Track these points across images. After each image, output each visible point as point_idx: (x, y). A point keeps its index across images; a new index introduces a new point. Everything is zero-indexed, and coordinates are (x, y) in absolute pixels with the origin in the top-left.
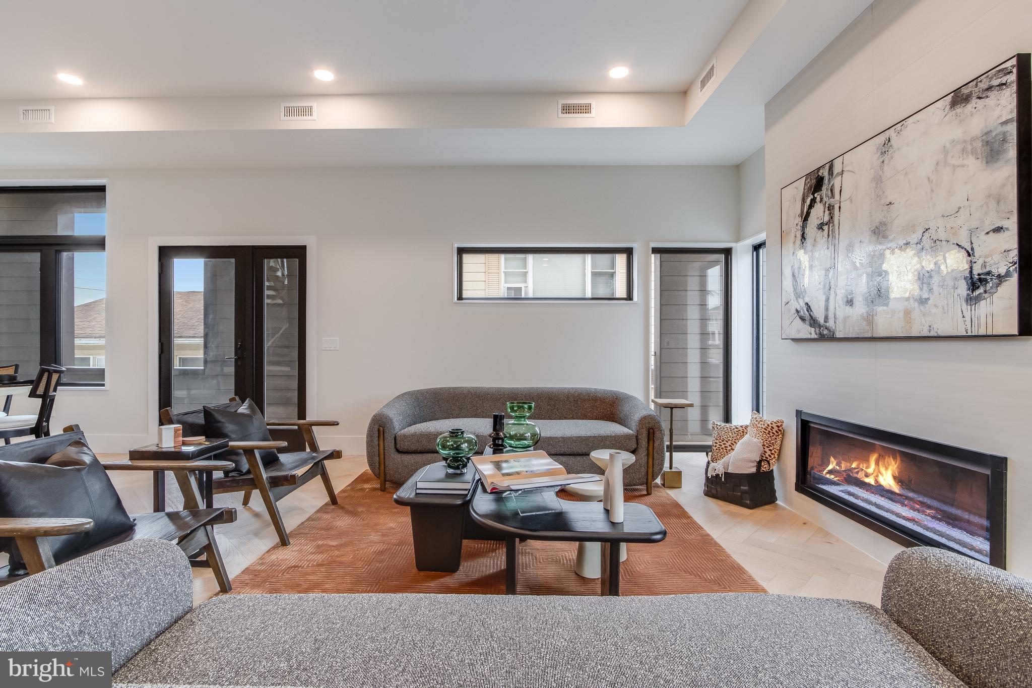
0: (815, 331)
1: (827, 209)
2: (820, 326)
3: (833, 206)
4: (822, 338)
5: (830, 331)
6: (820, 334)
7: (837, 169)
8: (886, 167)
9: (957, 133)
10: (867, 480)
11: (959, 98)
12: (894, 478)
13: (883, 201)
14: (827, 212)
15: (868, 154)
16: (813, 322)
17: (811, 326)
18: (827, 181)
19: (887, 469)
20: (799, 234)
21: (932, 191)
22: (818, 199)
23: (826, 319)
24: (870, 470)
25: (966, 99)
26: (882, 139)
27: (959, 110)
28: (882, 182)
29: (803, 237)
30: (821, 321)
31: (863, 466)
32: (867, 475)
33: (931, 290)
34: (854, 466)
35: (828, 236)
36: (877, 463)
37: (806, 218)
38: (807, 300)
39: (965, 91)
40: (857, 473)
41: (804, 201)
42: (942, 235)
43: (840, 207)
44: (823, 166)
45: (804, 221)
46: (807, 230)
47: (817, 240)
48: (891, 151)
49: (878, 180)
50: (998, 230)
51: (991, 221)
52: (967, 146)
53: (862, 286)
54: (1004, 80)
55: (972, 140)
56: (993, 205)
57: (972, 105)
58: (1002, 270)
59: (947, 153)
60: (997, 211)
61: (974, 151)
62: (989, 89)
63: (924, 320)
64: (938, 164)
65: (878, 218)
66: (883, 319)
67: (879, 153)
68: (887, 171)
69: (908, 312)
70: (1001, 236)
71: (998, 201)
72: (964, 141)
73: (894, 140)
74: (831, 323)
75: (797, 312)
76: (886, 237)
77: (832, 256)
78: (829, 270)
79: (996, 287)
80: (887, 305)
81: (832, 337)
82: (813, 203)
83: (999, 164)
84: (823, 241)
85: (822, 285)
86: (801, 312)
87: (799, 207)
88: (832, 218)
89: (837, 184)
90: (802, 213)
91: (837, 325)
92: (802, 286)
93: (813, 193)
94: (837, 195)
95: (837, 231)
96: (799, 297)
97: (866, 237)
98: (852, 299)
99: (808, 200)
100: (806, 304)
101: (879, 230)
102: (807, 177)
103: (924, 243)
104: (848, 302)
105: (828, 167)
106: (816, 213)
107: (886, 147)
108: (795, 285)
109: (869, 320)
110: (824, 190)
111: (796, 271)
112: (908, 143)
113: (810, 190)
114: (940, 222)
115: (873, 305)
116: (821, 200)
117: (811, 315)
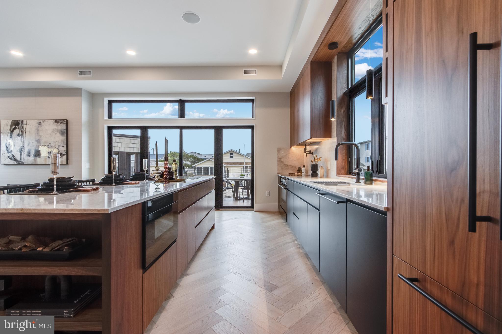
0: (16, 162)
1: (21, 131)
2: (18, 161)
3: (23, 131)
4: (19, 164)
5: (22, 162)
7: (24, 122)
8: (40, 128)
9: (56, 128)
11: (56, 121)
13: (39, 135)
15: (35, 123)
16: (15, 160)
18: (21, 124)
20: (9, 135)
21: (51, 136)
22: (17, 128)
23: (21, 159)
25: (58, 122)
26: (39, 121)
27: (57, 124)
28: (39, 130)
29: (11, 137)
35: (21, 138)
37: (13, 131)
38: (12, 153)
39: (58, 121)
41: (11, 126)
42: (53, 145)
43: (25, 132)
45: (11, 132)
46: (13, 135)
47: (17, 138)
48: (41, 125)
50: (63, 147)
51: (62, 145)
52: (58, 131)
53: (33, 152)
54: (64, 122)
55: (59, 130)
56: (62, 143)
57: (59, 124)
58: (64, 154)
59: (54, 130)
60: (63, 144)
61: (59, 132)
62: (62, 123)
63: (49, 161)
64: (52, 132)
65: (38, 138)
66: (39, 161)
67: (38, 124)
68: (40, 129)
69: (45, 159)
70: (64, 148)
71: (63, 142)
72: (57, 130)
73: (42, 123)
74: (23, 160)
75: (9, 157)
76: (40, 143)
77: (23, 144)
78: (22, 147)
79: (63, 156)
80: (40, 157)
81: (23, 164)
82: (15, 128)
83: (64, 136)
84: (19, 139)
85: (19, 151)
86: (11, 157)
87: (9, 128)
88: (22, 134)
89: (25, 126)
90: (10, 130)
91: (25, 161)
92: (10, 150)
93: (15, 126)
94: (25, 129)
95: (25, 138)
96: (9, 153)
97: (34, 141)
98: (30, 155)
99: (13, 127)
100: (12, 155)
101: (38, 141)
102: (12, 120)
103: (49, 146)
104: (28, 156)
105: (21, 121)
106: (17, 131)
107: (40, 123)
108: (7, 149)
109: (35, 160)
110: (20, 126)
111: (8, 145)
112: (46, 125)
113: (14, 124)
114: (53, 143)
115: (36, 157)
116: (19, 129)
117: (14, 158)
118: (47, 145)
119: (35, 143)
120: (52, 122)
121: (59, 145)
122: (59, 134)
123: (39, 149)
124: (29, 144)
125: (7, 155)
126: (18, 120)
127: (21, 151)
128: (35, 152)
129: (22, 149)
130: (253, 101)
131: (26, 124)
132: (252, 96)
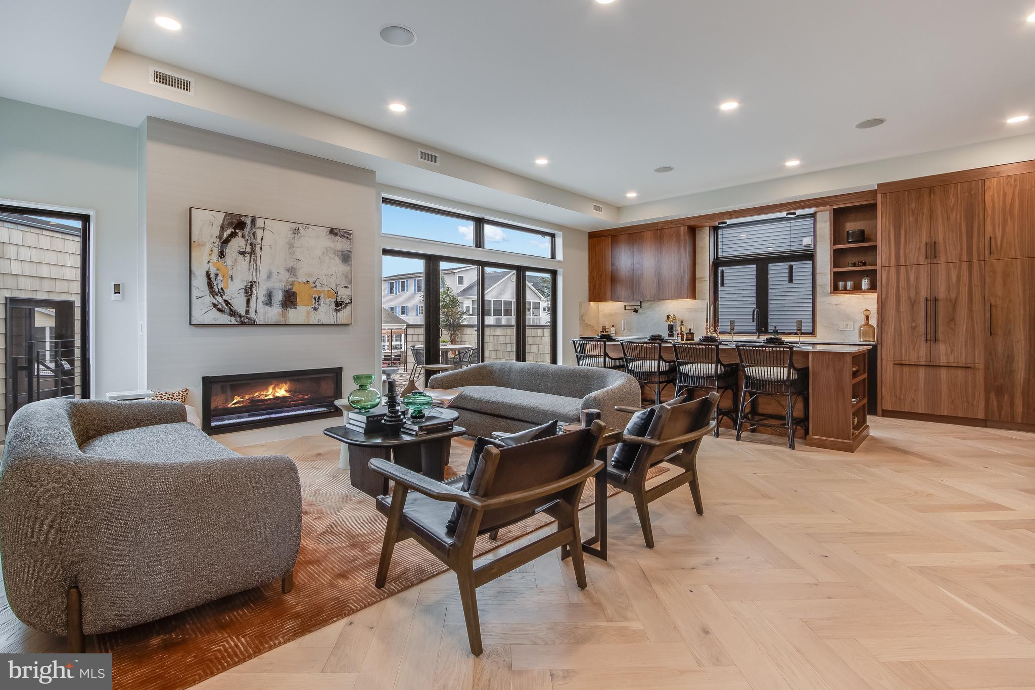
0: (236, 320)
1: (248, 244)
2: (240, 316)
3: (255, 245)
4: (243, 324)
5: (251, 320)
6: (241, 321)
7: (260, 223)
8: (296, 241)
9: (332, 245)
10: (267, 398)
11: (332, 232)
12: (286, 391)
13: (294, 257)
14: (248, 246)
15: (283, 228)
16: (233, 313)
17: (231, 315)
18: (249, 227)
20: (217, 251)
21: (321, 263)
22: (240, 234)
23: (247, 312)
24: (270, 393)
25: (336, 234)
26: (294, 226)
27: (333, 236)
28: (293, 247)
29: (222, 254)
30: (243, 313)
31: (264, 393)
32: (266, 396)
33: (319, 305)
34: (256, 395)
35: (250, 261)
36: (274, 388)
37: (226, 242)
38: (225, 297)
39: (335, 231)
40: (259, 397)
41: (223, 229)
42: (325, 283)
43: (261, 248)
44: (246, 217)
45: (222, 243)
46: (227, 251)
47: (238, 260)
48: (299, 235)
49: (291, 246)
50: (346, 287)
51: (344, 283)
52: (335, 252)
53: (278, 297)
54: (349, 236)
55: (338, 251)
56: (344, 278)
57: (338, 238)
58: (347, 302)
59: (327, 251)
60: (346, 280)
61: (338, 256)
62: (344, 236)
63: (316, 317)
64: (323, 253)
65: (290, 264)
66: (295, 315)
67: (292, 232)
68: (297, 243)
69: (308, 313)
70: (347, 289)
71: (346, 278)
72: (335, 250)
73: (301, 230)
74: (252, 315)
75: (215, 305)
76: (295, 275)
77: (254, 275)
78: (251, 282)
79: (345, 307)
80: (296, 308)
81: (253, 324)
82: (234, 235)
83: (346, 264)
84: (244, 262)
85: (243, 291)
86: (220, 306)
87: (217, 232)
88: (253, 252)
89: (259, 233)
90: (220, 237)
91: (258, 316)
92: (220, 288)
93: (235, 228)
94: (259, 240)
95: (258, 261)
96: (217, 295)
97: (282, 271)
98: (271, 303)
99: (229, 231)
100: (225, 301)
101: (291, 271)
102: (227, 214)
103: (317, 284)
104: (267, 304)
105: (250, 219)
106: (238, 243)
107: (296, 231)
108: (210, 285)
109: (284, 315)
110: (246, 231)
111: (212, 276)
112: (309, 237)
113: (231, 224)
114: (324, 277)
115: (287, 307)
116: (243, 236)
117: (230, 309)
118: (311, 281)
119: (285, 276)
120: (324, 232)
121: (338, 283)
122: (338, 261)
123: (294, 290)
124: (269, 276)
125: (209, 299)
126: (242, 216)
127: (249, 290)
128: (284, 296)
129: (251, 286)
130: (553, 236)
131: (264, 229)
132: (560, 230)
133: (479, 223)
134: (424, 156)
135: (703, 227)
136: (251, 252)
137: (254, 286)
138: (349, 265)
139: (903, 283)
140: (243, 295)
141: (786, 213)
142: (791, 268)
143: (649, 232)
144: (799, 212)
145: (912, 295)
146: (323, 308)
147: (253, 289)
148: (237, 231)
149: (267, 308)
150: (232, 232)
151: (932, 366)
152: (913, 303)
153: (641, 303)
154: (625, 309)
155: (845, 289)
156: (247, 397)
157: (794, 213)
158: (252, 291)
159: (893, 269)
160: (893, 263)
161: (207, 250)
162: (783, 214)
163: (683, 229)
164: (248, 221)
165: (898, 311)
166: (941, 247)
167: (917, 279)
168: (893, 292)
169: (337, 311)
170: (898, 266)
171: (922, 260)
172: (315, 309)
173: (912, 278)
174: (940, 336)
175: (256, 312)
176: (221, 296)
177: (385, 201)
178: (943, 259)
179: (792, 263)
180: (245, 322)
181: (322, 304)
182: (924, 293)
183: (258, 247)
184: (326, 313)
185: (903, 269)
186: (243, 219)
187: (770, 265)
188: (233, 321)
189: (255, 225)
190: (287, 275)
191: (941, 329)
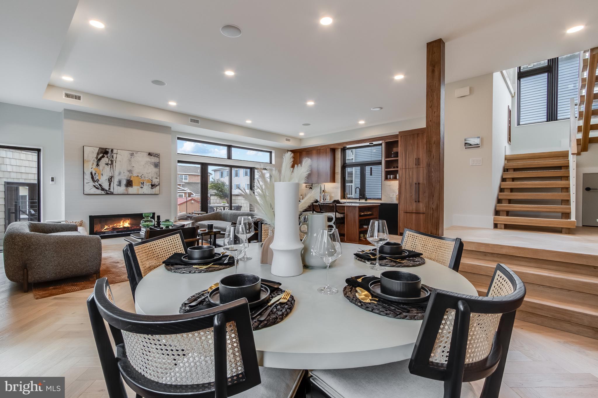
2: (106, 191)
3: (113, 161)
4: (107, 194)
5: (111, 192)
7: (115, 151)
8: (132, 158)
9: (150, 160)
10: (120, 227)
11: (150, 154)
12: (129, 224)
13: (131, 165)
14: (110, 161)
15: (126, 153)
16: (103, 189)
17: (102, 190)
18: (110, 153)
19: (126, 223)
20: (95, 164)
21: (144, 168)
22: (106, 156)
23: (109, 189)
24: (121, 224)
25: (151, 155)
26: (131, 152)
29: (98, 165)
30: (108, 189)
31: (119, 224)
33: (143, 186)
34: (114, 225)
35: (111, 167)
36: (123, 222)
37: (100, 159)
38: (99, 183)
41: (98, 154)
42: (146, 176)
43: (116, 162)
44: (109, 149)
45: (98, 160)
46: (100, 163)
47: (105, 167)
49: (130, 161)
50: (156, 178)
51: (155, 176)
52: (151, 163)
53: (124, 182)
54: (158, 156)
55: (152, 162)
56: (156, 174)
57: (152, 157)
58: (157, 184)
59: (147, 162)
61: (152, 164)
62: (155, 156)
63: (142, 191)
64: (145, 163)
65: (130, 168)
66: (131, 190)
67: (130, 155)
68: (132, 160)
69: (138, 189)
71: (157, 174)
73: (135, 154)
74: (112, 190)
75: (94, 186)
76: (132, 173)
77: (112, 173)
78: (111, 176)
79: (156, 187)
80: (132, 187)
81: (112, 194)
82: (103, 157)
83: (157, 168)
84: (108, 168)
85: (107, 180)
86: (97, 186)
87: (95, 156)
88: (112, 163)
89: (115, 156)
90: (97, 158)
91: (114, 191)
92: (97, 179)
93: (103, 154)
94: (115, 158)
95: (114, 167)
96: (95, 182)
97: (126, 171)
98: (120, 185)
99: (101, 155)
100: (99, 184)
101: (130, 171)
102: (100, 148)
103: (142, 177)
104: (118, 186)
105: (110, 150)
106: (105, 160)
107: (132, 155)
108: (92, 178)
109: (127, 190)
110: (109, 155)
111: (93, 174)
112: (138, 157)
113: (101, 152)
114: (146, 174)
115: (128, 187)
116: (107, 157)
117: (102, 188)
118: (140, 175)
120: (146, 154)
121: (153, 176)
122: (152, 167)
123: (131, 179)
124: (120, 174)
125: (92, 183)
126: (107, 149)
127: (110, 180)
128: (127, 182)
129: (111, 178)
130: (271, 152)
131: (117, 154)
132: (273, 150)
133: (229, 147)
134: (192, 121)
135: (338, 149)
136: (111, 163)
137: (112, 178)
138: (158, 168)
139: (407, 176)
140: (107, 182)
141: (369, 143)
142: (371, 168)
143: (315, 151)
144: (375, 143)
145: (411, 181)
146: (145, 187)
147: (112, 179)
148: (105, 155)
149: (119, 187)
150: (102, 156)
151: (418, 213)
152: (411, 185)
153: (312, 184)
154: (306, 187)
155: (390, 179)
156: (111, 226)
157: (372, 143)
158: (111, 180)
159: (404, 170)
160: (404, 167)
161: (91, 163)
162: (368, 144)
163: (328, 150)
164: (110, 151)
165: (405, 188)
166: (421, 160)
167: (413, 174)
168: (404, 180)
169: (152, 188)
170: (406, 169)
171: (414, 166)
172: (142, 188)
173: (411, 174)
174: (421, 200)
175: (113, 189)
176: (98, 182)
177: (179, 138)
178: (421, 166)
179: (372, 166)
180: (108, 193)
181: (145, 185)
182: (415, 181)
183: (114, 162)
184: (147, 189)
185: (407, 170)
186: (107, 150)
187: (366, 167)
188: (103, 192)
189: (113, 152)
190: (128, 173)
191: (421, 196)
